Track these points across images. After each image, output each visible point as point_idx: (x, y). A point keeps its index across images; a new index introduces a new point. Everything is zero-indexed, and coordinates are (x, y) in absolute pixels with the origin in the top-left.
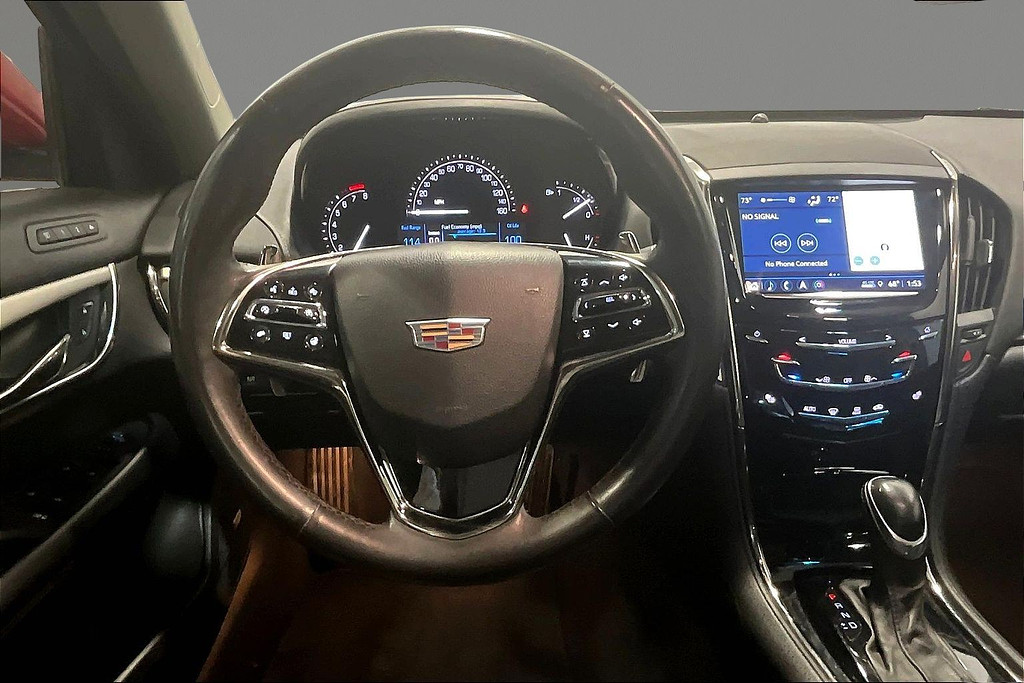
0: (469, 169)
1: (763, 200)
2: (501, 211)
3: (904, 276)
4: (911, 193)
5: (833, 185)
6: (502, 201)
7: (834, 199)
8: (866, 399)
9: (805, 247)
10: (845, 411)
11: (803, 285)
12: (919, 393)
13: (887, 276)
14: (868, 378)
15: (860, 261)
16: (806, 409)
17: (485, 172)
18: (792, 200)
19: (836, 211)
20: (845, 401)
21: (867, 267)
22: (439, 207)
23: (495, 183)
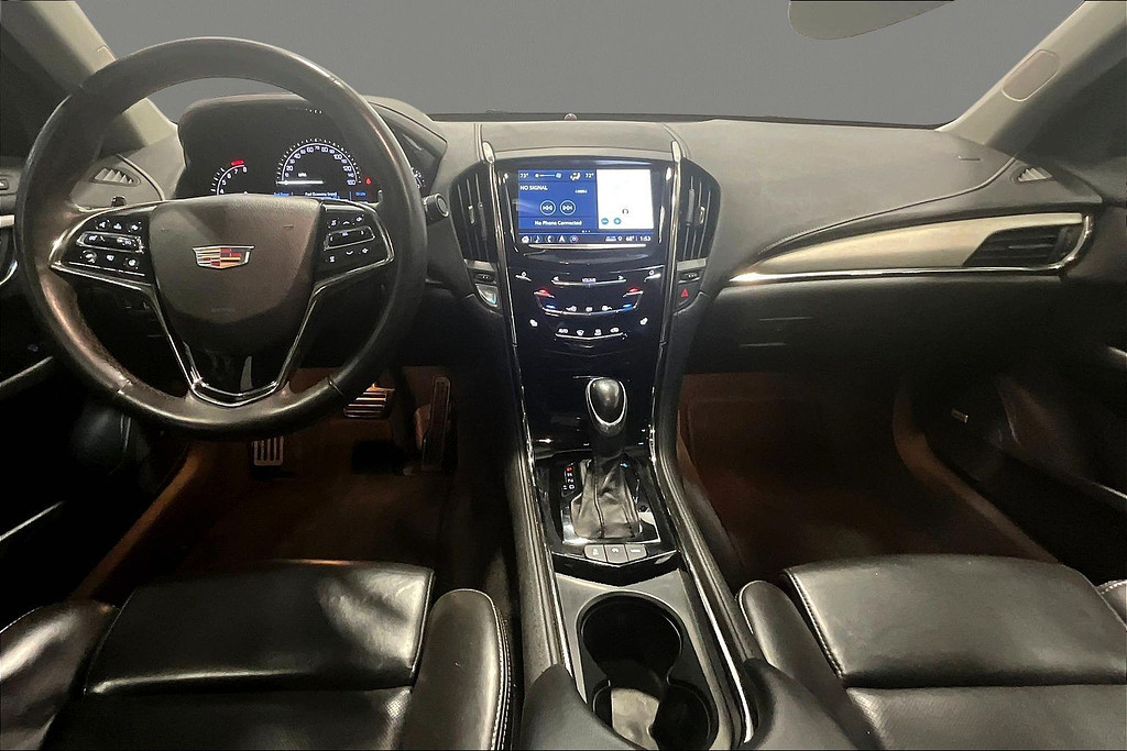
0: (324, 149)
1: (537, 176)
2: (350, 182)
3: (638, 234)
4: (649, 171)
5: (590, 164)
6: (351, 175)
7: (590, 175)
8: (605, 323)
9: (566, 211)
10: (589, 333)
11: (562, 239)
12: (646, 320)
13: (625, 233)
14: (605, 308)
15: (606, 221)
16: (560, 331)
17: (336, 152)
18: (559, 176)
19: (592, 184)
20: (589, 325)
21: (611, 226)
22: (303, 178)
23: (344, 161)
